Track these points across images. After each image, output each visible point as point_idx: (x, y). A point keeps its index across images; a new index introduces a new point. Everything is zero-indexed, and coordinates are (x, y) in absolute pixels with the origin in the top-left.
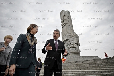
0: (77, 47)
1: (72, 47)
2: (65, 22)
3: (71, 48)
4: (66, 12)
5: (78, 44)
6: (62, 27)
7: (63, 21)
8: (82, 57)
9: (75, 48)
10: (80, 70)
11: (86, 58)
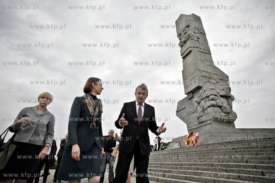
0: (225, 104)
1: (213, 106)
2: (189, 44)
3: (211, 108)
4: (189, 18)
5: (228, 97)
6: (184, 58)
7: (185, 42)
8: (242, 129)
9: (220, 107)
10: (247, 162)
11: (256, 134)
